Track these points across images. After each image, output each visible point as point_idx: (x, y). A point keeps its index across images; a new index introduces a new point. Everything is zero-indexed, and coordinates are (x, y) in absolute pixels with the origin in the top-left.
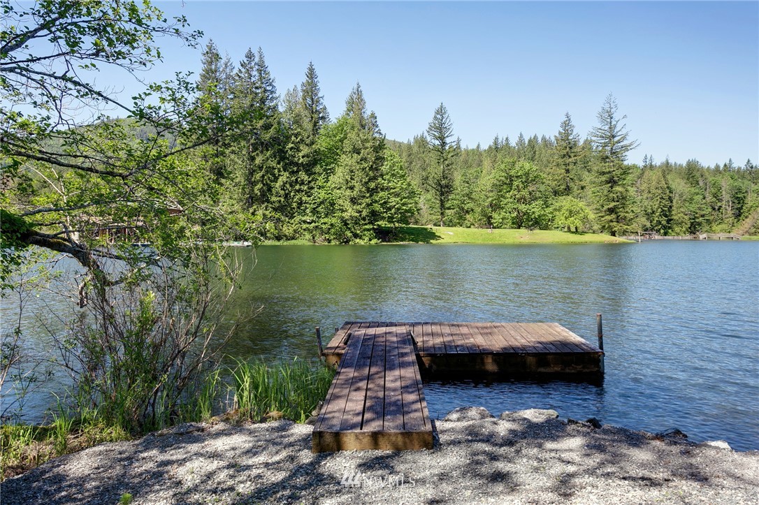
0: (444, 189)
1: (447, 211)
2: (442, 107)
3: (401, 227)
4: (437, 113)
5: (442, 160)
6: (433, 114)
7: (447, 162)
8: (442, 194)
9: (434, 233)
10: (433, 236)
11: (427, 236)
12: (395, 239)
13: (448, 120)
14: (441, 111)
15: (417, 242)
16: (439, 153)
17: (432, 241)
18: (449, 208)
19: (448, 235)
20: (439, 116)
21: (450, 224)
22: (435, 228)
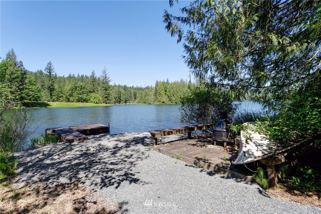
0: (51, 90)
1: (53, 97)
2: (50, 62)
3: (34, 102)
4: (48, 64)
5: (51, 80)
6: (47, 65)
7: (53, 81)
8: (51, 91)
9: (48, 104)
10: (48, 105)
11: (46, 105)
12: (32, 106)
13: (53, 67)
14: (50, 64)
15: (41, 107)
16: (49, 77)
17: (47, 107)
18: (54, 96)
19: (54, 105)
20: (49, 65)
21: (54, 101)
22: (49, 103)
